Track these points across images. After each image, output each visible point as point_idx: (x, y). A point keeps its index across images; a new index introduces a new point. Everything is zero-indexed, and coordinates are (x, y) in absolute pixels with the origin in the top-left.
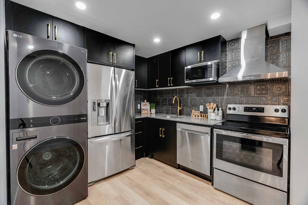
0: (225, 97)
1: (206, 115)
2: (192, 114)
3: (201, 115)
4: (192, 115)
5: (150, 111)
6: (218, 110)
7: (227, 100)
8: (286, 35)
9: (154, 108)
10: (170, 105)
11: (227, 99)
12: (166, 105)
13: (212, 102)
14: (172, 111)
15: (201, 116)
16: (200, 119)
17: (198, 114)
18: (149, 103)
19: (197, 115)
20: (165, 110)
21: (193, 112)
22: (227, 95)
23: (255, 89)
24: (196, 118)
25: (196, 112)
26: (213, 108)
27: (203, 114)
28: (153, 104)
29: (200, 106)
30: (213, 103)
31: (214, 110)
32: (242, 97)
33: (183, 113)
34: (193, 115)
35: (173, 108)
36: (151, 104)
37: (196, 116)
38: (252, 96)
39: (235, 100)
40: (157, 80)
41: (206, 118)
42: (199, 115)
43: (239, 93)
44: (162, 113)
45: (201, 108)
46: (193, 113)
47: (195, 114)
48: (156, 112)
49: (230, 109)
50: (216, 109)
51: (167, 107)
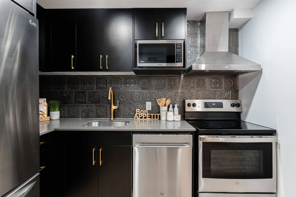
0: (180, 91)
1: (157, 116)
2: (136, 115)
3: (149, 116)
4: (135, 117)
5: (49, 115)
6: (173, 107)
7: (182, 95)
8: (234, 31)
9: (57, 109)
10: (92, 103)
11: (182, 93)
12: (85, 103)
13: (163, 97)
14: (97, 113)
15: (151, 117)
16: (148, 122)
17: (145, 114)
18: (45, 99)
19: (144, 117)
20: (82, 111)
21: (137, 111)
22: (182, 88)
23: (210, 82)
24: (141, 121)
25: (142, 112)
26: (167, 105)
27: (152, 115)
28: (55, 102)
29: (147, 103)
30: (165, 99)
31: (169, 107)
32: (198, 91)
33: (118, 114)
34: (137, 117)
35: (100, 107)
36: (51, 102)
37: (141, 118)
38: (208, 89)
39: (191, 93)
40: (73, 57)
41: (158, 119)
42: (147, 116)
43: (195, 86)
44: (75, 117)
45: (149, 105)
46: (137, 113)
47: (141, 114)
48: (61, 117)
49: (189, 105)
50: (171, 106)
51: (87, 106)
